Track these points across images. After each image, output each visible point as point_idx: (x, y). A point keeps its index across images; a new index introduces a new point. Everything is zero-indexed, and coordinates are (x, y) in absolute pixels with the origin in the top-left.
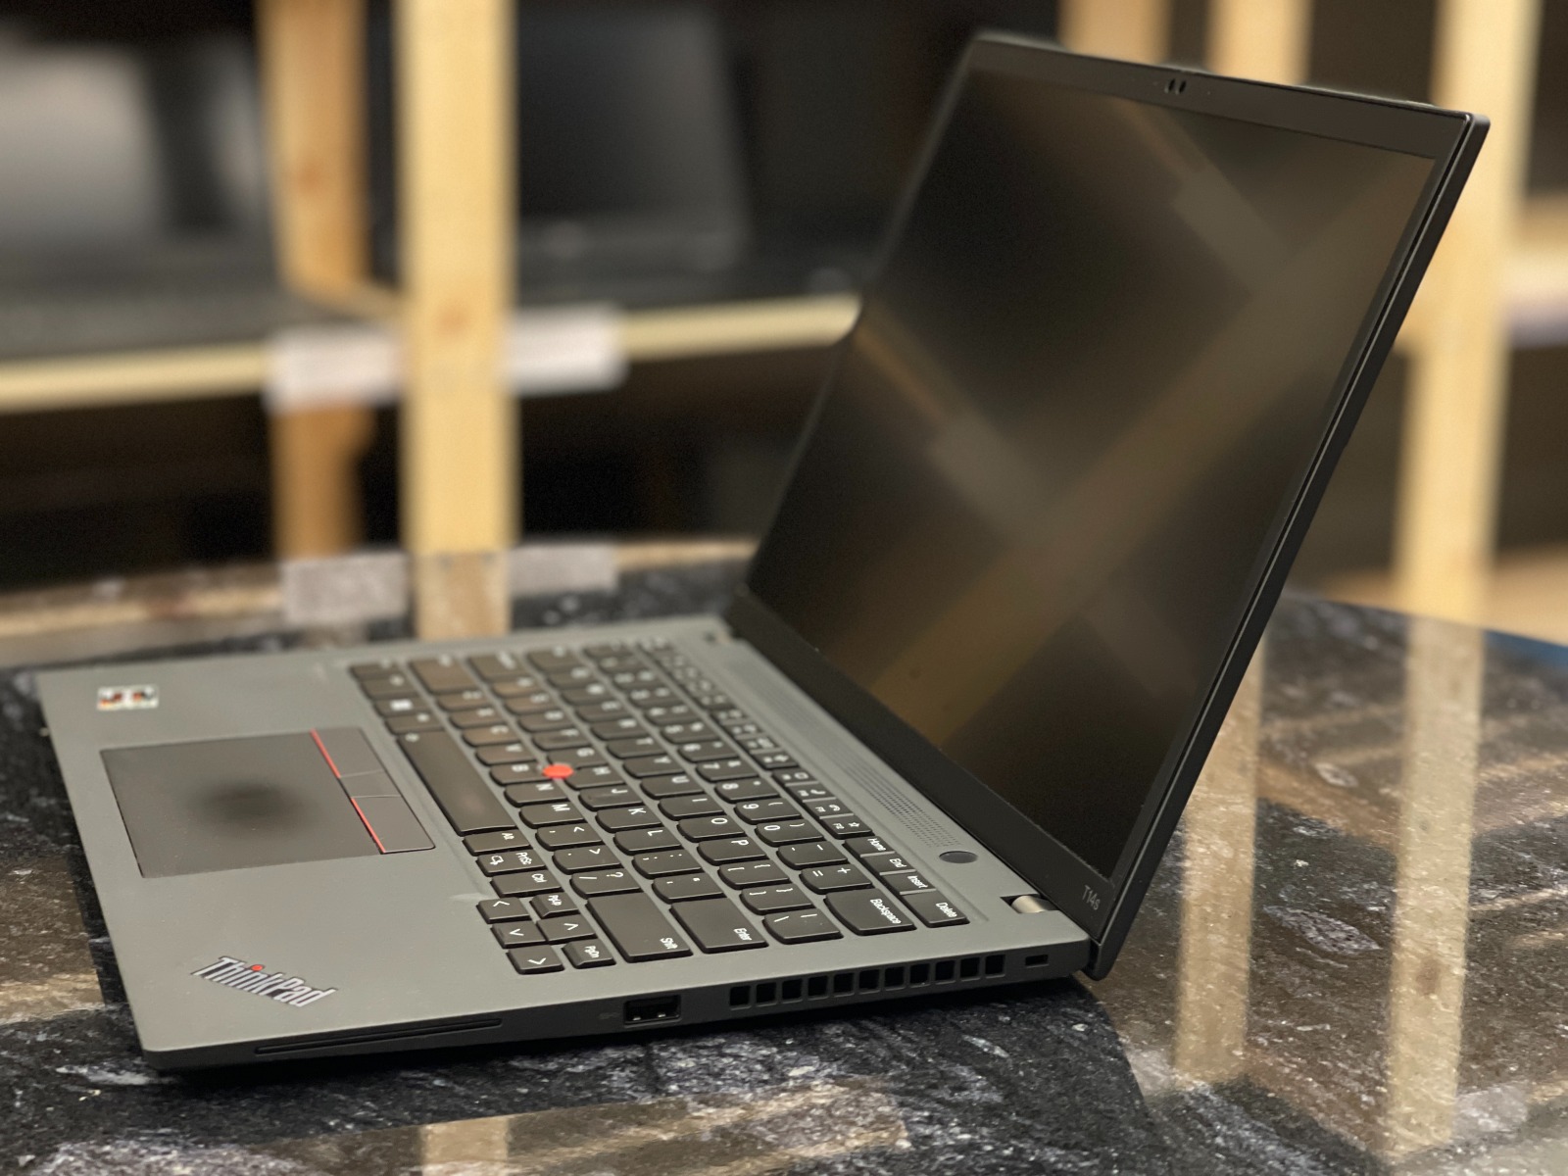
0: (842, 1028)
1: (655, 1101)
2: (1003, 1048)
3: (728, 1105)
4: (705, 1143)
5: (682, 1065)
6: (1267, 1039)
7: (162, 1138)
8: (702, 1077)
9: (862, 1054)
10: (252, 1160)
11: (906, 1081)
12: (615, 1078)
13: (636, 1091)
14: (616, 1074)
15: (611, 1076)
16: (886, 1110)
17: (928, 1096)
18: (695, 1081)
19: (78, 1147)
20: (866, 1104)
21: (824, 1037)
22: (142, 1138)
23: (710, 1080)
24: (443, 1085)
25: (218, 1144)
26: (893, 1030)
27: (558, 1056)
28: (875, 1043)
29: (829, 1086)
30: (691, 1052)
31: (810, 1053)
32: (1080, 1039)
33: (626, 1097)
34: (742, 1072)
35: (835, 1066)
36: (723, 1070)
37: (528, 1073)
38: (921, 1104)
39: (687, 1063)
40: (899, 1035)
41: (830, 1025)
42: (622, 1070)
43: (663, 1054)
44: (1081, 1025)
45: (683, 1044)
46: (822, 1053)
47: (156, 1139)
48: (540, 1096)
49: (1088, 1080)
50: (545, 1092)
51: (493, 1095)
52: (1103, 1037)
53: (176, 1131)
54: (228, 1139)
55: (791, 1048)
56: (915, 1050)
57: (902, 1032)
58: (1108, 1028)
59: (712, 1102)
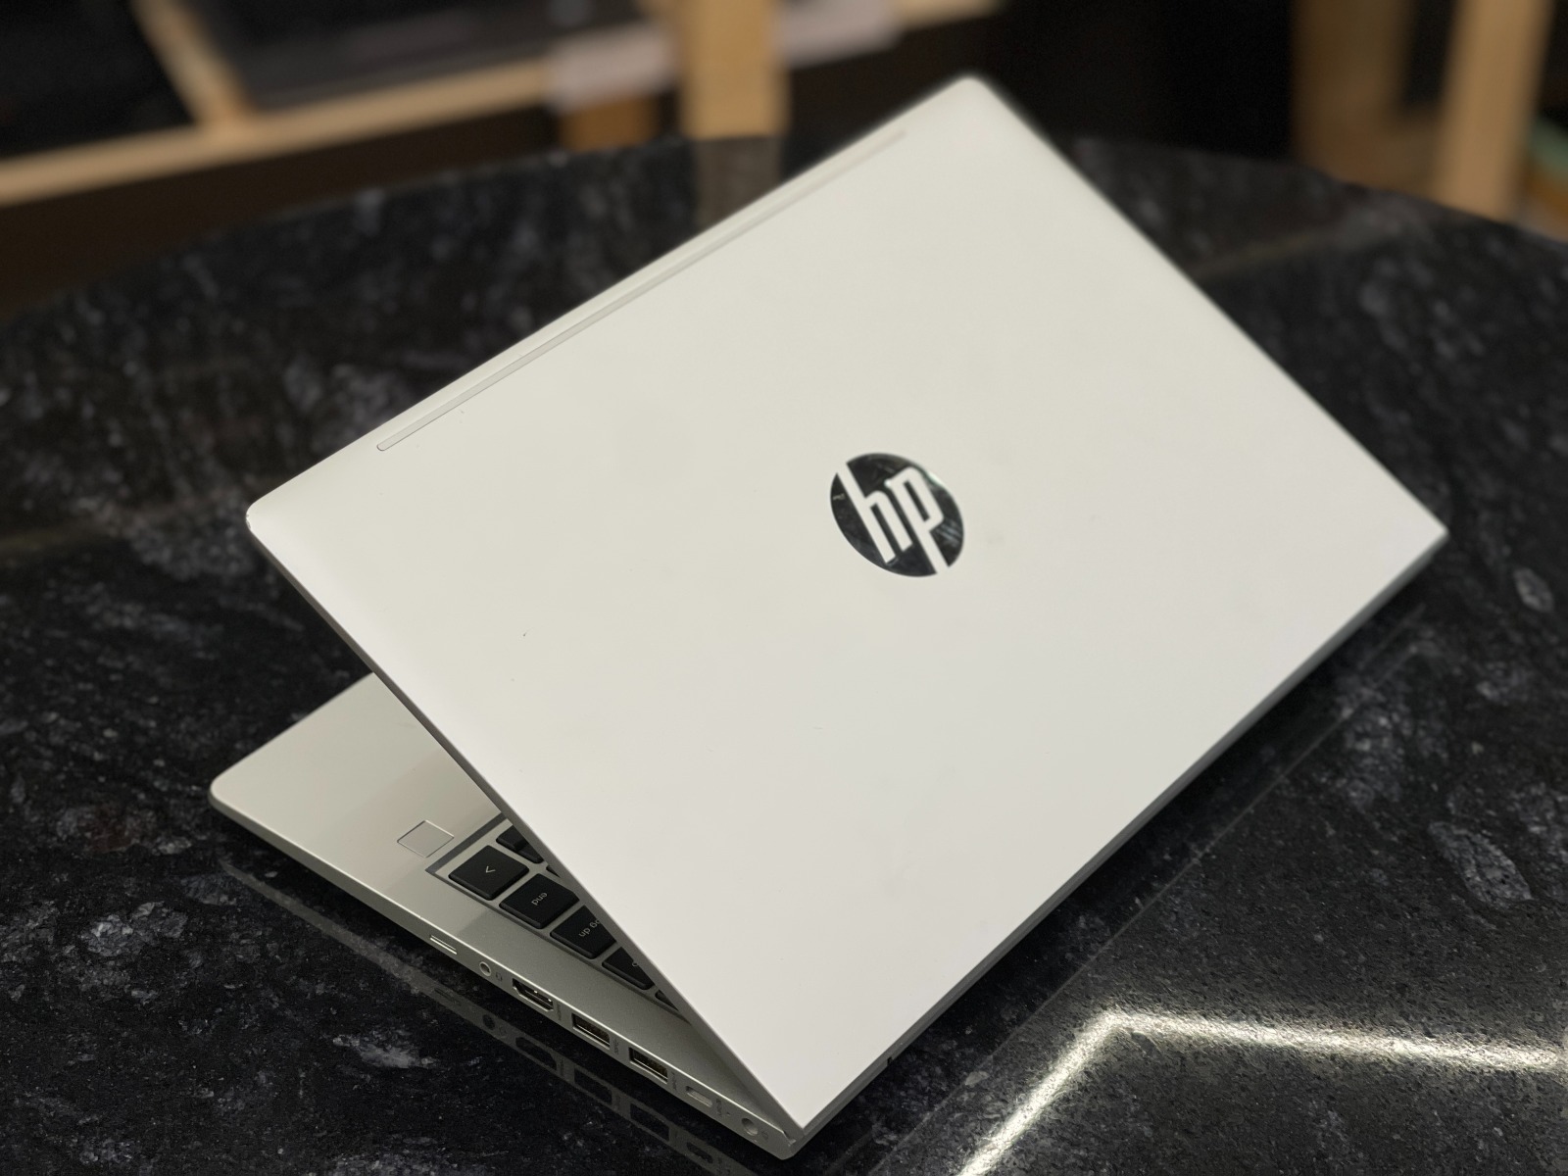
7: (423, 1152)
19: (352, 1161)
22: (406, 1151)
25: (469, 1163)
31: (986, 1051)
46: (997, 1051)
47: (418, 1153)
55: (968, 1041)
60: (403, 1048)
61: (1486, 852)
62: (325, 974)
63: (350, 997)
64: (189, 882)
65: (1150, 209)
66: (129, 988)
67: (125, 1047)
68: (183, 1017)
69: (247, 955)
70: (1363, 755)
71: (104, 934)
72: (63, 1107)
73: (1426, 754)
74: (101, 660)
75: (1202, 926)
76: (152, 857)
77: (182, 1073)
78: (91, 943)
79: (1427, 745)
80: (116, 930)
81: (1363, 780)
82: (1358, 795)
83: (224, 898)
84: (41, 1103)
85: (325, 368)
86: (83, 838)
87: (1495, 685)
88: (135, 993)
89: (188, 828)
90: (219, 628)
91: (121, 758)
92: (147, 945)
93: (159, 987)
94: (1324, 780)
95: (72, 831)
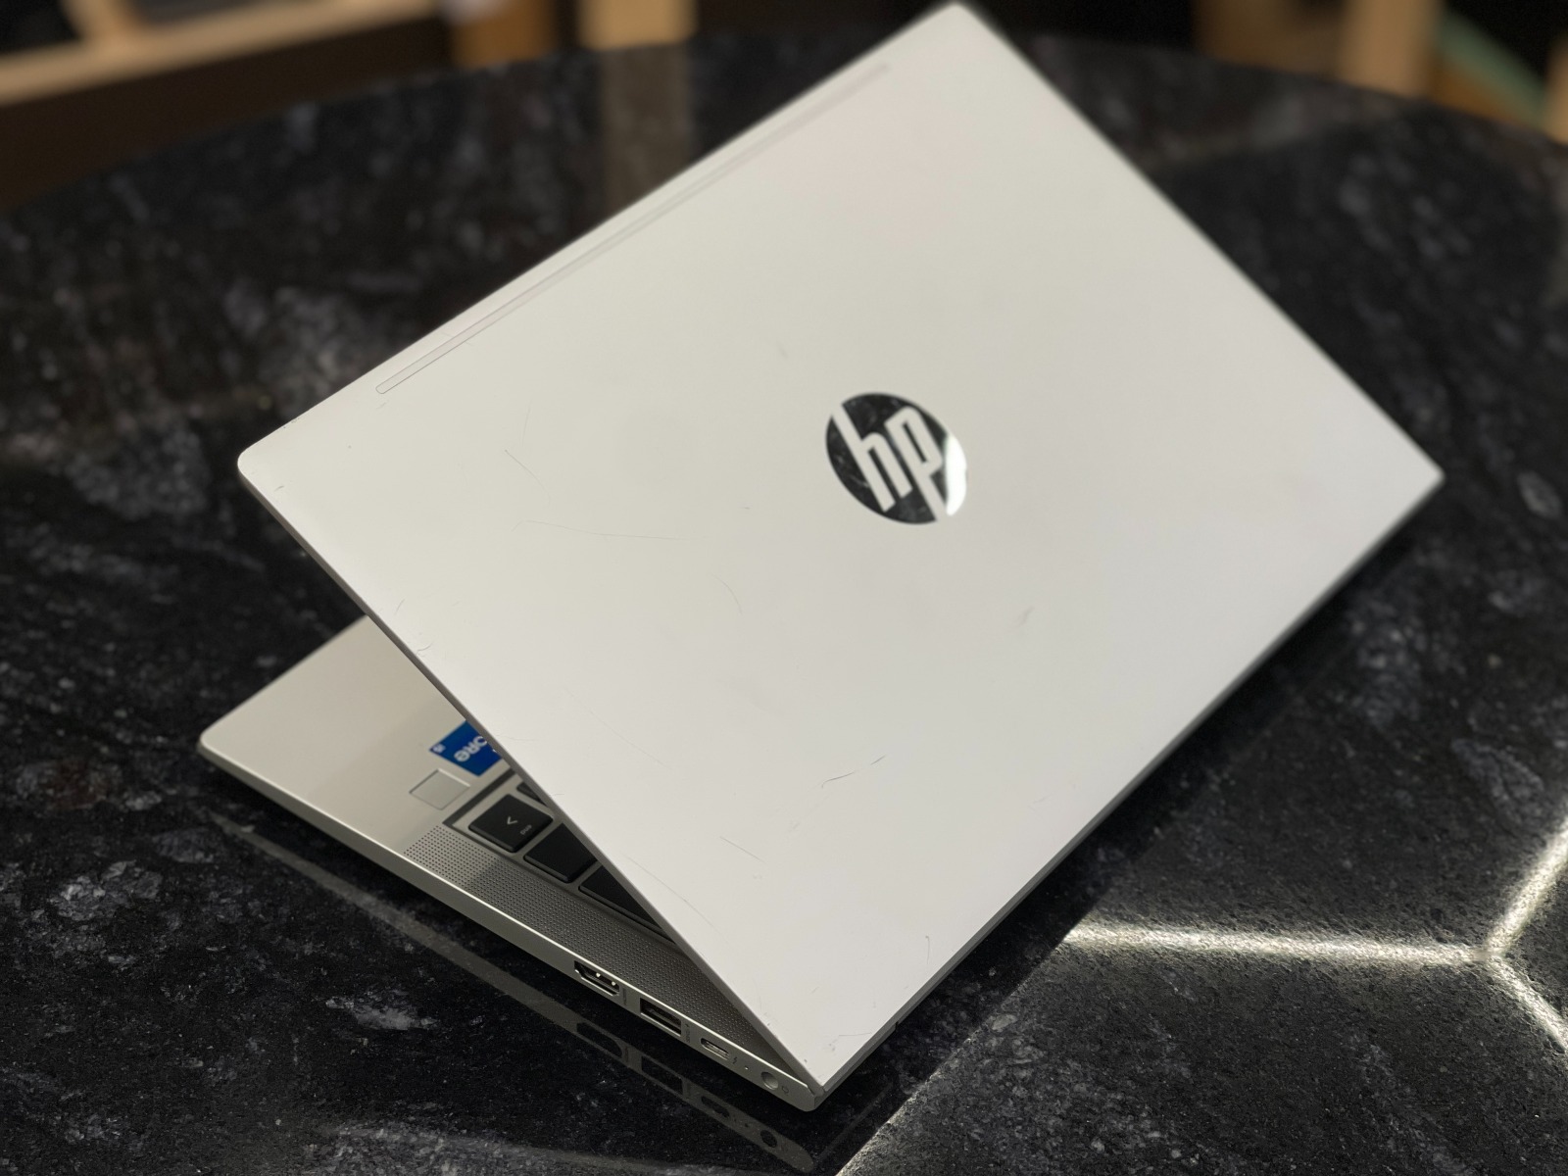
60: (400, 1008)
61: (1512, 770)
62: (312, 933)
63: (341, 956)
64: (161, 840)
65: (1117, 110)
66: (105, 954)
67: (105, 1016)
68: (165, 983)
69: (228, 915)
70: (1377, 672)
72: (46, 1084)
73: (1442, 669)
74: (51, 606)
75: (1226, 854)
77: (167, 1043)
79: (1443, 660)
81: (1381, 698)
82: (1376, 713)
83: (200, 856)
84: (19, 1079)
85: (267, 291)
86: (45, 795)
87: (1507, 595)
88: (111, 959)
90: (174, 570)
91: (79, 710)
93: (136, 951)
94: (1340, 699)
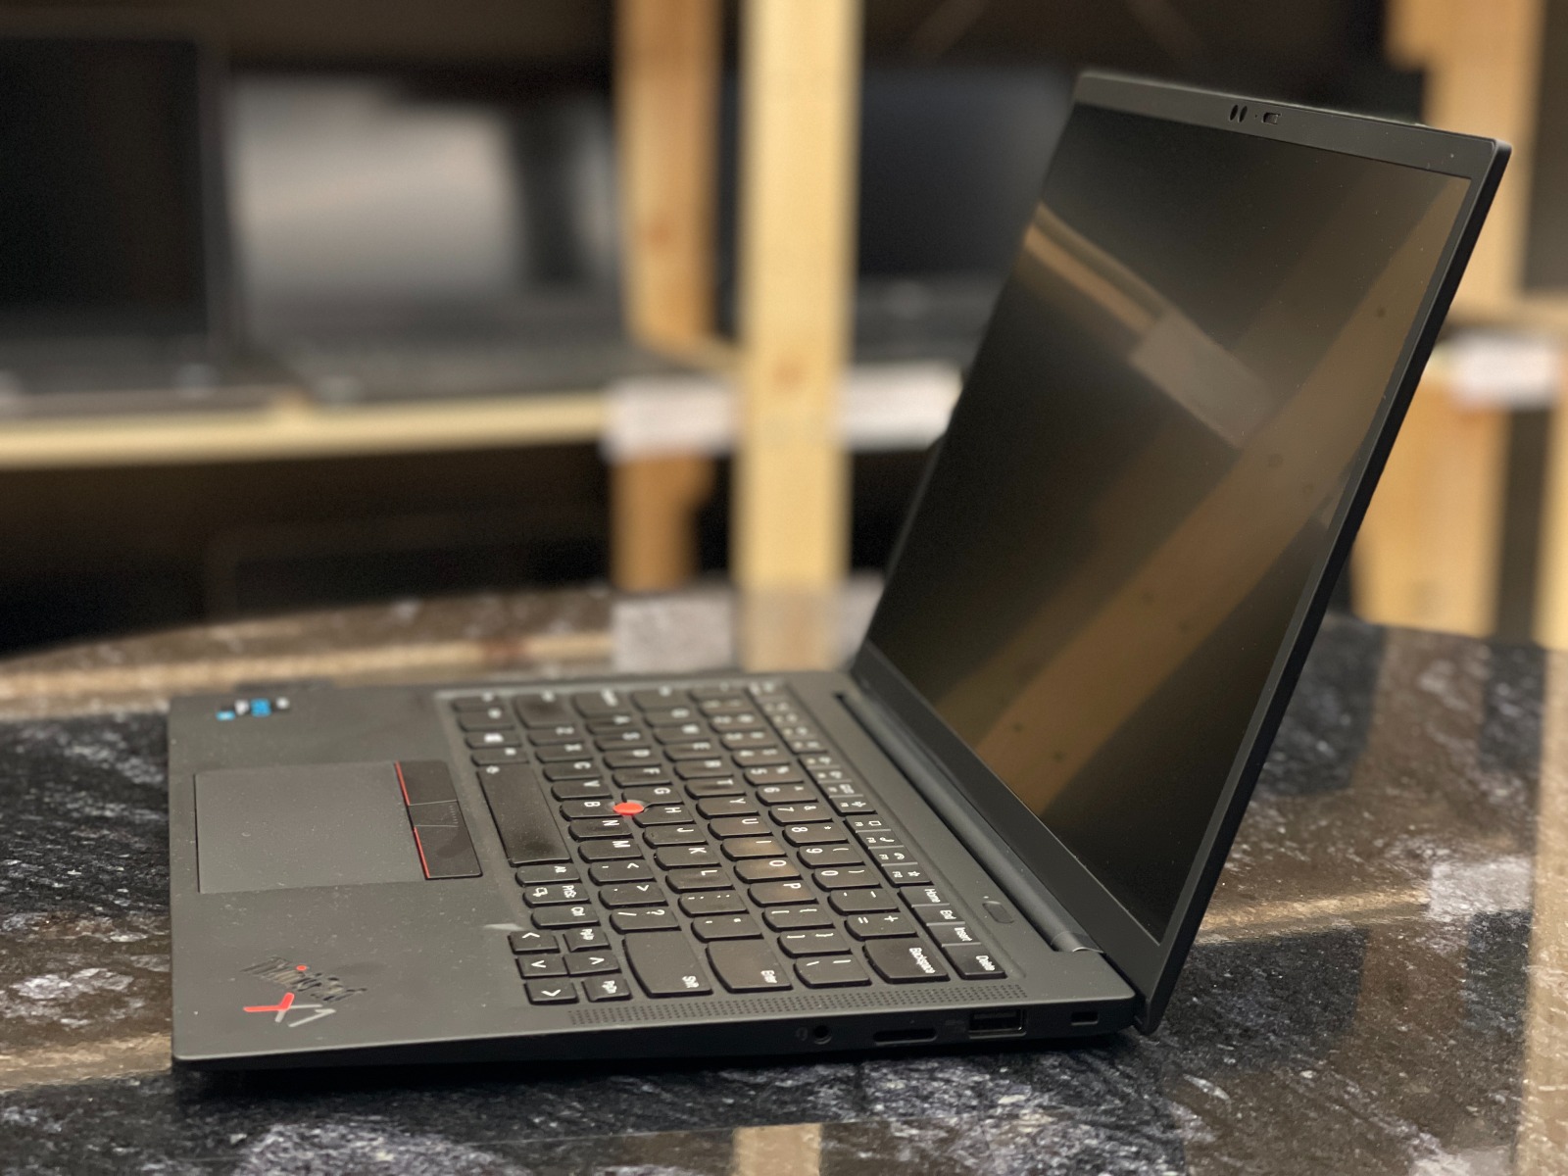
0: (1060, 1060)
1: (858, 1120)
2: (1224, 1089)
3: (932, 1128)
4: (902, 1163)
5: (892, 1086)
6: (1507, 1098)
7: (370, 1125)
8: (909, 1098)
9: (1076, 1087)
10: (454, 1150)
11: (1118, 1116)
12: (822, 1094)
13: (841, 1108)
14: (825, 1092)
15: (819, 1092)
16: (1094, 1142)
17: (1138, 1131)
18: (901, 1103)
19: (289, 1129)
20: (1073, 1135)
21: (1040, 1067)
22: (352, 1124)
23: (918, 1103)
24: (651, 1091)
25: (424, 1133)
26: (1113, 1065)
27: (768, 1070)
28: (1091, 1075)
29: (1037, 1116)
30: (902, 1074)
31: (1023, 1083)
32: (1307, 1086)
33: (831, 1114)
34: (951, 1097)
35: (1046, 1096)
36: (932, 1093)
37: (734, 1085)
38: (1130, 1139)
39: (897, 1084)
40: (1118, 1070)
41: (1047, 1056)
42: (831, 1087)
43: (874, 1074)
44: (1310, 1072)
45: (895, 1066)
46: (1035, 1083)
47: (365, 1126)
48: (745, 1108)
49: (1310, 1126)
50: (751, 1103)
51: (699, 1103)
52: (1331, 1085)
53: (387, 1119)
54: (435, 1129)
55: (1004, 1076)
56: (1132, 1086)
57: (1121, 1067)
58: (1338, 1077)
59: (916, 1124)
71: (38, 986)
76: (103, 943)
78: (23, 990)
80: (52, 984)
89: (146, 928)
92: (84, 994)
95: (19, 926)
